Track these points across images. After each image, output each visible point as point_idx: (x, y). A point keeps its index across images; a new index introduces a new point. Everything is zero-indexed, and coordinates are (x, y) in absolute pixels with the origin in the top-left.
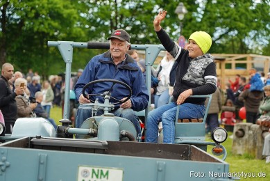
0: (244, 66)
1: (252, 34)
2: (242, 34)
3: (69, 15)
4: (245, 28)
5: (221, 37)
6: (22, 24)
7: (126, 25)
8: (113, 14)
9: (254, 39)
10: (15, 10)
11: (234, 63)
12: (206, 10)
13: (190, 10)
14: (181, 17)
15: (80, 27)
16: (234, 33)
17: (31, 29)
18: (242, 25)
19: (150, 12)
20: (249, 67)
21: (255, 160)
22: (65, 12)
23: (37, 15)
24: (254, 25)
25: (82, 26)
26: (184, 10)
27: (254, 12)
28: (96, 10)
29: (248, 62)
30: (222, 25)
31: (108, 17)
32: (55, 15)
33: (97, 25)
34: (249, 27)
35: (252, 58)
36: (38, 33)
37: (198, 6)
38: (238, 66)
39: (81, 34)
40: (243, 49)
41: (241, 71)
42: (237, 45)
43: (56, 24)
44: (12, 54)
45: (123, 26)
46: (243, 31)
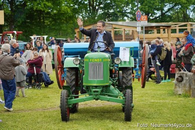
1: (191, 7)
2: (185, 7)
4: (186, 3)
5: (169, 10)
7: (100, 3)
9: (193, 11)
11: (178, 28)
15: (67, 6)
16: (178, 7)
17: (32, 8)
18: (184, 1)
21: (191, 98)
25: (68, 5)
29: (189, 28)
30: (169, 2)
34: (190, 3)
35: (191, 25)
36: (37, 11)
38: (181, 31)
39: (67, 11)
40: (186, 18)
42: (181, 16)
43: (49, 4)
45: (98, 4)
46: (185, 5)
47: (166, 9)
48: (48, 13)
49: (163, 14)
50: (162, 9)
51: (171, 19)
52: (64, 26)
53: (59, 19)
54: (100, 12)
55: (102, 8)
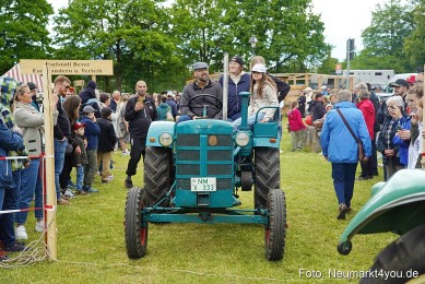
0: (303, 82)
1: (309, 57)
2: (302, 58)
3: (168, 47)
4: (304, 53)
5: (285, 60)
6: (132, 55)
7: (213, 53)
8: (202, 45)
9: (311, 61)
10: (127, 44)
11: (295, 80)
12: (273, 40)
13: (261, 40)
14: (253, 45)
16: (295, 57)
17: (140, 58)
18: (301, 51)
19: (230, 43)
20: (307, 83)
22: (165, 45)
23: (144, 48)
24: (311, 50)
25: (178, 55)
26: (256, 40)
27: (310, 40)
28: (189, 42)
29: (306, 79)
30: (285, 51)
31: (199, 48)
32: (157, 47)
33: (190, 54)
34: (307, 53)
35: (309, 76)
36: (145, 61)
37: (267, 37)
38: (298, 82)
39: (178, 62)
40: (303, 69)
41: (300, 86)
42: (298, 66)
43: (158, 54)
44: (126, 78)
46: (302, 55)
47: (282, 59)
48: (157, 64)
49: (279, 65)
50: (277, 59)
51: (287, 69)
52: (174, 78)
53: (169, 69)
54: (212, 62)
55: (214, 58)
